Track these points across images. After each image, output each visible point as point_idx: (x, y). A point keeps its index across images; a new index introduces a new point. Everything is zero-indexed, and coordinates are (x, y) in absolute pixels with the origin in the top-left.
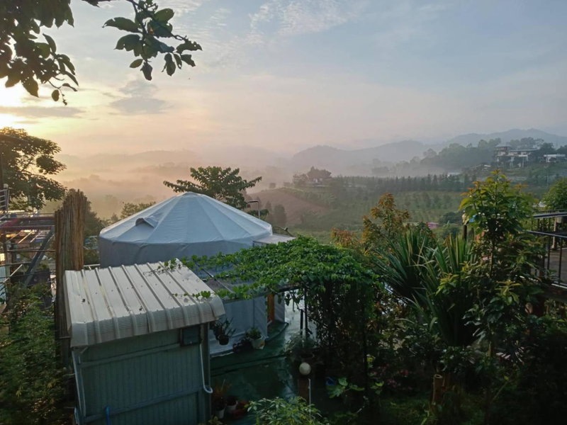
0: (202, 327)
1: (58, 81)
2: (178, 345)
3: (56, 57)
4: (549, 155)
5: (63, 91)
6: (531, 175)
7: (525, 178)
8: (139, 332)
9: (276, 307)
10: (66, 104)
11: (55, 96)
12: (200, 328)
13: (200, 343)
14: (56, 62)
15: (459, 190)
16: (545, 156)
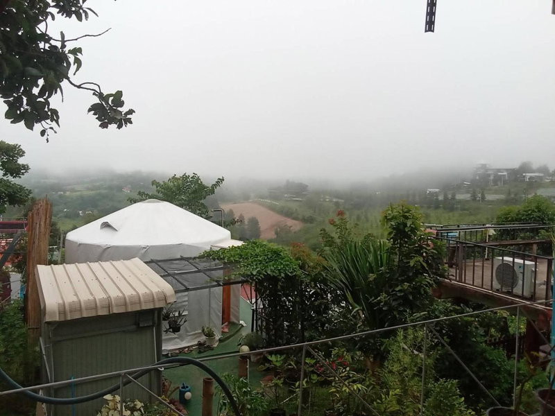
0: (156, 312)
1: (47, 124)
2: (134, 327)
3: (50, 110)
4: (527, 174)
5: (49, 131)
6: (509, 194)
7: (502, 197)
8: (102, 312)
9: (231, 310)
10: (48, 141)
11: (43, 133)
12: (154, 314)
13: (153, 326)
14: (49, 113)
15: (437, 207)
16: (524, 174)
